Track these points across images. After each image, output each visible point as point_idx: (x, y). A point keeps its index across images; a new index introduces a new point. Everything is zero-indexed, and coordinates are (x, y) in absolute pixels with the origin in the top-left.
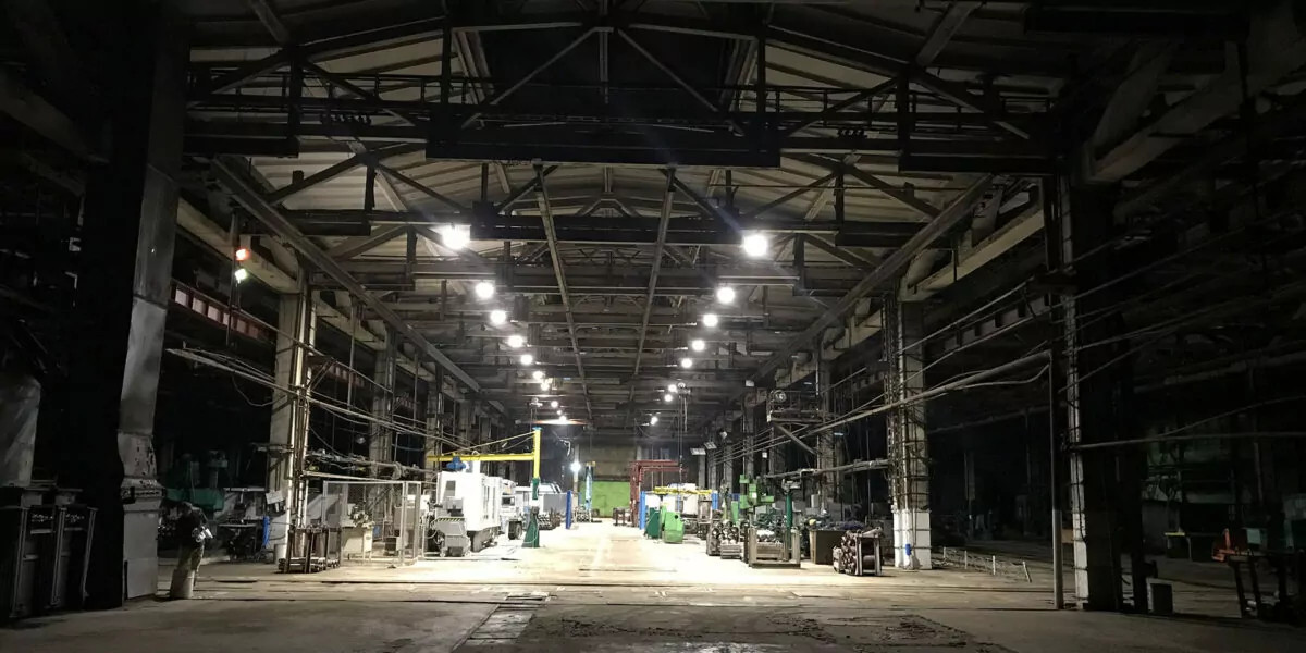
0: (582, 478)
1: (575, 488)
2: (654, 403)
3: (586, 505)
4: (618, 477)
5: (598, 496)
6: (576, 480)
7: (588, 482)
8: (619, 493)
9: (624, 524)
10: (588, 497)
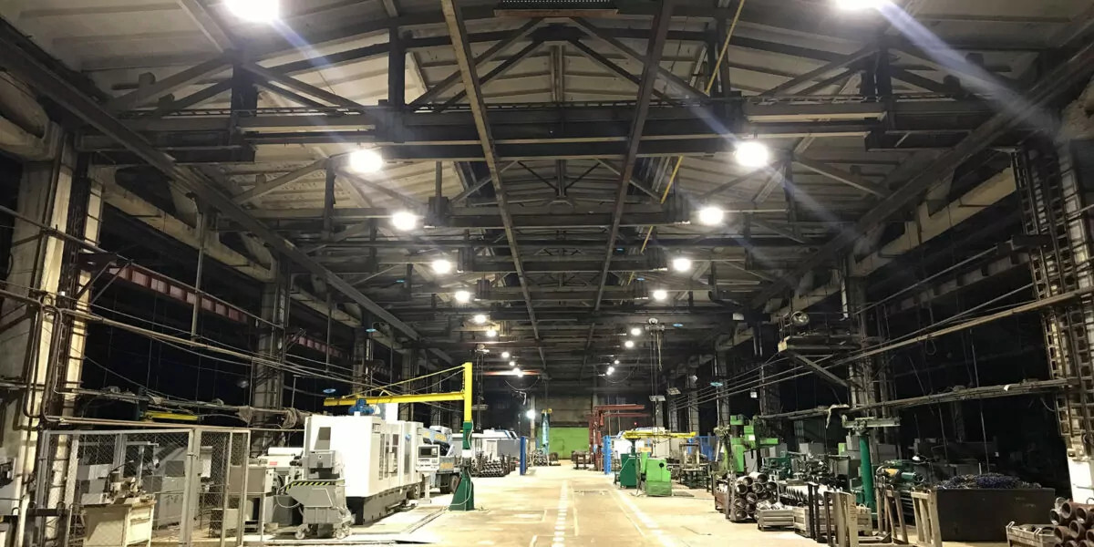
0: (538, 425)
1: (533, 434)
2: (614, 348)
3: (543, 449)
4: (575, 423)
5: (556, 440)
6: (533, 426)
7: (544, 428)
8: (579, 439)
9: (585, 468)
10: (545, 442)
